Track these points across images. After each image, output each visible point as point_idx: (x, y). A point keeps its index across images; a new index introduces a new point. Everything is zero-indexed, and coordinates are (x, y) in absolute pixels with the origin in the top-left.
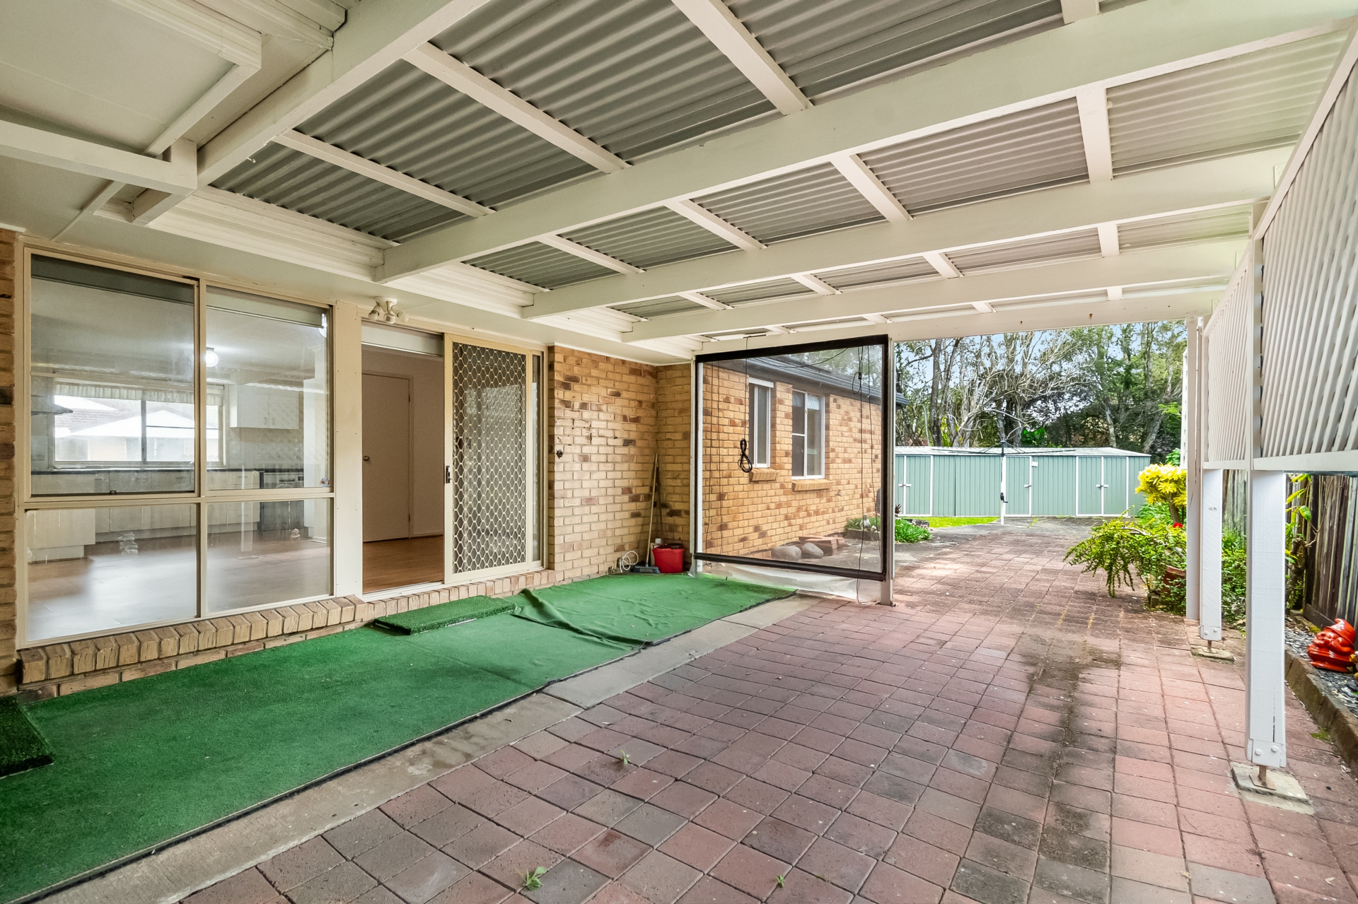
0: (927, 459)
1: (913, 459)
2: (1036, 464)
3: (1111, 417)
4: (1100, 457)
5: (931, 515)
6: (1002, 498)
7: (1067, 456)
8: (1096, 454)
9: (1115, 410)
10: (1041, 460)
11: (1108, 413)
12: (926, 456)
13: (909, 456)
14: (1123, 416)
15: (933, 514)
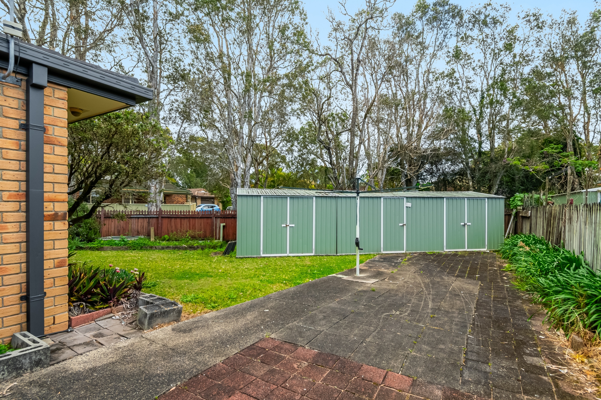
0: (310, 200)
1: (296, 201)
2: (409, 205)
3: (471, 175)
4: (464, 198)
5: (313, 254)
6: (357, 244)
7: (437, 198)
8: (461, 196)
9: (473, 171)
10: (414, 200)
11: (468, 172)
12: (310, 197)
13: (292, 197)
14: (477, 174)
15: (316, 252)
